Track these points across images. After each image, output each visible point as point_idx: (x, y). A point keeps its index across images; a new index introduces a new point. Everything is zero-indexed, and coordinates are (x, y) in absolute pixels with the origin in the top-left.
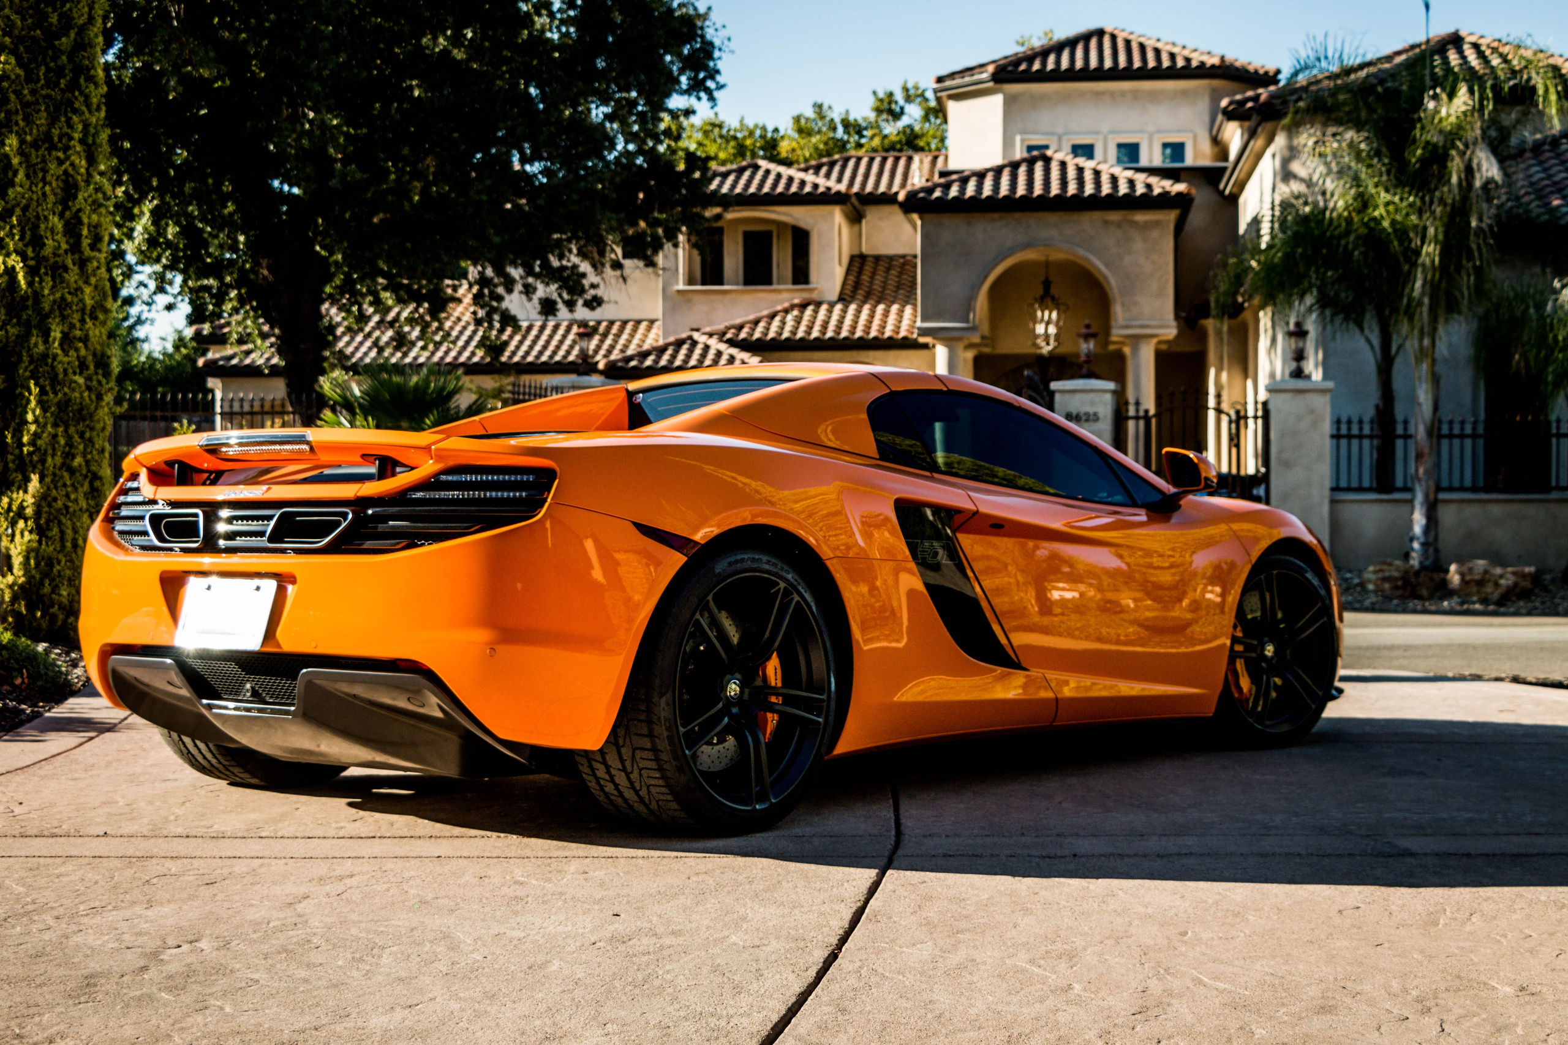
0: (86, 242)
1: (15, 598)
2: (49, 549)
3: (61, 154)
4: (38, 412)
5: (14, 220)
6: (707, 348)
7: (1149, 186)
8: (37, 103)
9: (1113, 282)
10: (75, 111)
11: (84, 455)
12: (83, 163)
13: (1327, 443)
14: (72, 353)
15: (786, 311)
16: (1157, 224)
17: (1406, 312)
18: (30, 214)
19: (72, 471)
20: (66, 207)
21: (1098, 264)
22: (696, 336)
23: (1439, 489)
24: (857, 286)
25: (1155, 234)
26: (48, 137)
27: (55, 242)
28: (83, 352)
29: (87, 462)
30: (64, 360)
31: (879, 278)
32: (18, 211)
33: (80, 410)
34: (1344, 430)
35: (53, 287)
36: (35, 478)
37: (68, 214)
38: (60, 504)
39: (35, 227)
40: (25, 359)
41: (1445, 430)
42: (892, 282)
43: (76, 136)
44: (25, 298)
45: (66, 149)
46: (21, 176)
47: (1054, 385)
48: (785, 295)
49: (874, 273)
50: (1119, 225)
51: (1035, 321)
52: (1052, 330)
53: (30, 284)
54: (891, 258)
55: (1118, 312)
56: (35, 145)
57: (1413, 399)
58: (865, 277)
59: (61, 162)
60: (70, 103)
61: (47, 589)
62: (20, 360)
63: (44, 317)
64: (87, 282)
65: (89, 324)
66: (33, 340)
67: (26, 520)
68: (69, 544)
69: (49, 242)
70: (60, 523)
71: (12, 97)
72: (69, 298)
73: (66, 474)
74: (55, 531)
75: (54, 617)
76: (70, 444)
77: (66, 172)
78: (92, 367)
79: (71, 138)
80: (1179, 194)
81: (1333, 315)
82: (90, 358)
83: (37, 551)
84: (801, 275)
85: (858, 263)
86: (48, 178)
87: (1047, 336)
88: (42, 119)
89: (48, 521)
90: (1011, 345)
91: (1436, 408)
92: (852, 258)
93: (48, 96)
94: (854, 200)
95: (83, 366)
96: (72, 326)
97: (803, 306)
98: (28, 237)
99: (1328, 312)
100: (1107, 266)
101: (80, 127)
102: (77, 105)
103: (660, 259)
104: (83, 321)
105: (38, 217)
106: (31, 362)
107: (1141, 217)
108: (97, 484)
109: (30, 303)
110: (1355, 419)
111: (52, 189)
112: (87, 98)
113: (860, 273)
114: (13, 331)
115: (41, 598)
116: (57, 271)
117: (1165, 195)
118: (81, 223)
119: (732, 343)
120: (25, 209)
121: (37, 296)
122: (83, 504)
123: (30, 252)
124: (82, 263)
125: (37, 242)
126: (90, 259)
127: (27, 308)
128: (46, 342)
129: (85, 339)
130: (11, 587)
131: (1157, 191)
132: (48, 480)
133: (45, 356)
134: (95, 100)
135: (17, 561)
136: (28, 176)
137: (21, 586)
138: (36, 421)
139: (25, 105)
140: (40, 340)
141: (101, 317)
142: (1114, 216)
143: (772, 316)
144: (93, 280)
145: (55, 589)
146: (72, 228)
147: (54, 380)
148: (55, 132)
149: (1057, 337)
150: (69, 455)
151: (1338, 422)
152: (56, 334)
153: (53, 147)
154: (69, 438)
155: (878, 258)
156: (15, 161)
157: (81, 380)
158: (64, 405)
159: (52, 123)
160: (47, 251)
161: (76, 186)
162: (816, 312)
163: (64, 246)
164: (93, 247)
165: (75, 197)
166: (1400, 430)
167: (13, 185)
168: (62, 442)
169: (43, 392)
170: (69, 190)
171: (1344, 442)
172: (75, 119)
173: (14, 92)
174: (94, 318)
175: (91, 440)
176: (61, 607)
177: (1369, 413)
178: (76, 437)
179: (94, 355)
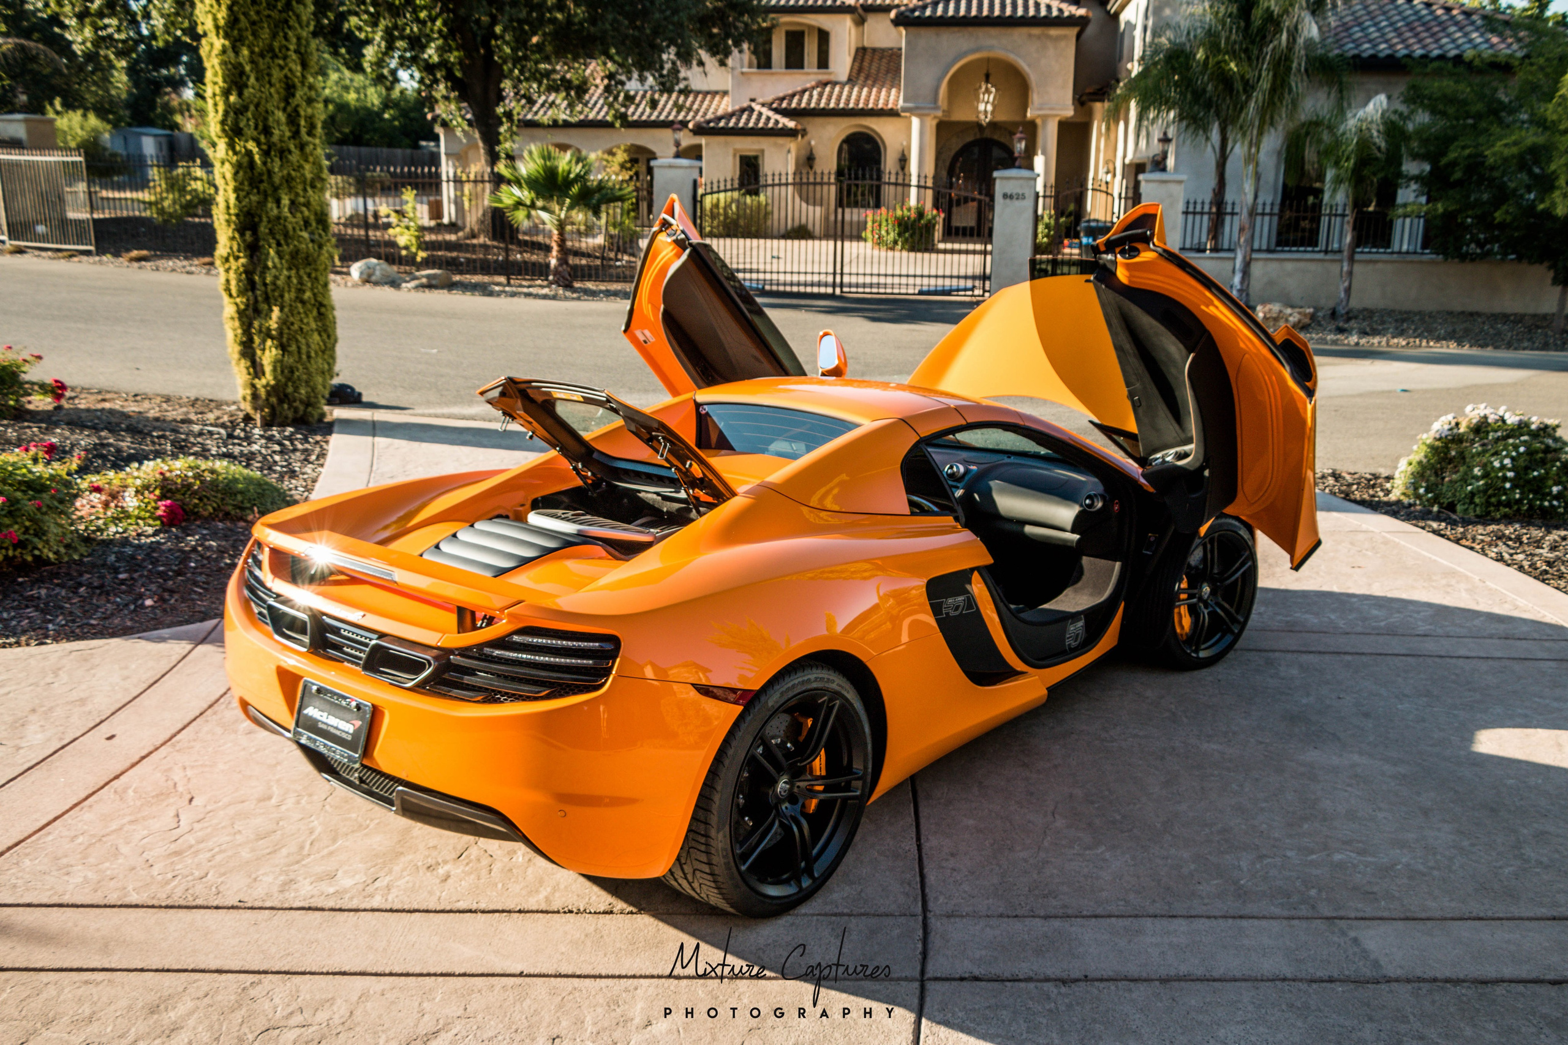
0: (303, 131)
1: (268, 394)
2: (289, 360)
3: (281, 62)
4: (277, 260)
5: (249, 115)
6: (760, 114)
7: (1060, 10)
8: (261, 21)
9: (1033, 78)
10: (290, 28)
11: (312, 290)
12: (299, 68)
13: (1180, 218)
14: (299, 215)
15: (813, 88)
16: (1065, 37)
17: (1241, 128)
18: (261, 109)
19: (303, 302)
20: (288, 103)
21: (1023, 65)
22: (753, 105)
23: (1253, 250)
24: (860, 70)
25: (1063, 44)
26: (271, 49)
27: (280, 131)
28: (306, 213)
29: (315, 295)
30: (293, 221)
31: (875, 65)
32: (252, 108)
33: (307, 258)
34: (1191, 209)
35: (282, 166)
36: (276, 310)
37: (289, 109)
38: (296, 327)
39: (266, 119)
40: (265, 219)
41: (1260, 210)
42: (883, 69)
43: (292, 47)
44: (261, 174)
45: (285, 58)
46: (252, 80)
47: (996, 174)
48: (812, 77)
49: (872, 61)
50: (1039, 37)
51: (978, 101)
52: (989, 108)
53: (265, 163)
54: (883, 50)
55: (1035, 98)
56: (262, 55)
57: (1240, 190)
58: (866, 64)
59: (282, 68)
60: (286, 22)
61: (290, 389)
62: (261, 220)
63: (276, 189)
64: (306, 161)
65: (310, 192)
66: (269, 205)
67: (272, 338)
68: (304, 357)
69: (276, 132)
70: (297, 341)
71: (242, 18)
72: (293, 173)
73: (299, 305)
74: (293, 348)
75: (296, 410)
76: (301, 283)
77: (286, 77)
78: (314, 224)
79: (288, 49)
80: (1081, 17)
81: (1187, 127)
82: (312, 217)
83: (281, 361)
84: (823, 62)
85: (862, 53)
86: (273, 81)
87: (986, 112)
88: (265, 34)
89: (289, 339)
90: (961, 115)
91: (1256, 197)
92: (858, 50)
93: (269, 16)
94: (860, 11)
95: (307, 223)
96: (297, 195)
97: (825, 84)
98: (260, 127)
99: (1184, 123)
100: (1029, 65)
101: (294, 40)
102: (291, 23)
103: (730, 61)
104: (305, 190)
105: (267, 112)
106: (269, 222)
107: (1054, 32)
108: (323, 310)
109: (265, 177)
110: (1199, 201)
111: (276, 92)
112: (298, 17)
113: (862, 61)
114: (254, 198)
115: (286, 395)
116: (283, 153)
117: (1071, 17)
118: (299, 115)
119: (777, 111)
120: (257, 106)
121: (270, 173)
122: (313, 325)
123: (262, 139)
124: (302, 147)
125: (267, 131)
126: (307, 143)
127: (262, 181)
128: (278, 207)
129: (307, 205)
130: (264, 387)
131: (1066, 14)
132: (286, 310)
133: (278, 218)
134: (304, 18)
135: (268, 369)
136: (257, 79)
137: (273, 387)
138: (275, 267)
139: (253, 23)
140: (274, 206)
141: (319, 185)
142: (1036, 31)
143: (804, 91)
144: (311, 159)
145: (296, 389)
146: (293, 120)
147: (286, 235)
148: (276, 44)
149: (993, 112)
150: (300, 291)
151: (1188, 203)
152: (285, 201)
153: (275, 56)
154: (300, 278)
155: (874, 50)
156: (248, 68)
157: (305, 235)
158: (295, 254)
159: (274, 36)
160: (275, 138)
161: (294, 87)
162: (833, 89)
163: (288, 134)
164: (310, 134)
165: (293, 95)
166: (1229, 210)
167: (247, 86)
168: (295, 281)
169: (279, 244)
170: (290, 89)
171: (1190, 217)
172: (290, 34)
173: (244, 14)
174: (313, 187)
175: (316, 279)
176: (301, 401)
177: (1208, 197)
178: (305, 278)
179: (316, 214)
